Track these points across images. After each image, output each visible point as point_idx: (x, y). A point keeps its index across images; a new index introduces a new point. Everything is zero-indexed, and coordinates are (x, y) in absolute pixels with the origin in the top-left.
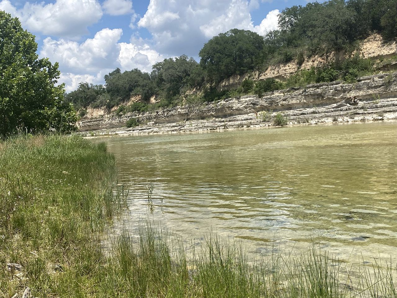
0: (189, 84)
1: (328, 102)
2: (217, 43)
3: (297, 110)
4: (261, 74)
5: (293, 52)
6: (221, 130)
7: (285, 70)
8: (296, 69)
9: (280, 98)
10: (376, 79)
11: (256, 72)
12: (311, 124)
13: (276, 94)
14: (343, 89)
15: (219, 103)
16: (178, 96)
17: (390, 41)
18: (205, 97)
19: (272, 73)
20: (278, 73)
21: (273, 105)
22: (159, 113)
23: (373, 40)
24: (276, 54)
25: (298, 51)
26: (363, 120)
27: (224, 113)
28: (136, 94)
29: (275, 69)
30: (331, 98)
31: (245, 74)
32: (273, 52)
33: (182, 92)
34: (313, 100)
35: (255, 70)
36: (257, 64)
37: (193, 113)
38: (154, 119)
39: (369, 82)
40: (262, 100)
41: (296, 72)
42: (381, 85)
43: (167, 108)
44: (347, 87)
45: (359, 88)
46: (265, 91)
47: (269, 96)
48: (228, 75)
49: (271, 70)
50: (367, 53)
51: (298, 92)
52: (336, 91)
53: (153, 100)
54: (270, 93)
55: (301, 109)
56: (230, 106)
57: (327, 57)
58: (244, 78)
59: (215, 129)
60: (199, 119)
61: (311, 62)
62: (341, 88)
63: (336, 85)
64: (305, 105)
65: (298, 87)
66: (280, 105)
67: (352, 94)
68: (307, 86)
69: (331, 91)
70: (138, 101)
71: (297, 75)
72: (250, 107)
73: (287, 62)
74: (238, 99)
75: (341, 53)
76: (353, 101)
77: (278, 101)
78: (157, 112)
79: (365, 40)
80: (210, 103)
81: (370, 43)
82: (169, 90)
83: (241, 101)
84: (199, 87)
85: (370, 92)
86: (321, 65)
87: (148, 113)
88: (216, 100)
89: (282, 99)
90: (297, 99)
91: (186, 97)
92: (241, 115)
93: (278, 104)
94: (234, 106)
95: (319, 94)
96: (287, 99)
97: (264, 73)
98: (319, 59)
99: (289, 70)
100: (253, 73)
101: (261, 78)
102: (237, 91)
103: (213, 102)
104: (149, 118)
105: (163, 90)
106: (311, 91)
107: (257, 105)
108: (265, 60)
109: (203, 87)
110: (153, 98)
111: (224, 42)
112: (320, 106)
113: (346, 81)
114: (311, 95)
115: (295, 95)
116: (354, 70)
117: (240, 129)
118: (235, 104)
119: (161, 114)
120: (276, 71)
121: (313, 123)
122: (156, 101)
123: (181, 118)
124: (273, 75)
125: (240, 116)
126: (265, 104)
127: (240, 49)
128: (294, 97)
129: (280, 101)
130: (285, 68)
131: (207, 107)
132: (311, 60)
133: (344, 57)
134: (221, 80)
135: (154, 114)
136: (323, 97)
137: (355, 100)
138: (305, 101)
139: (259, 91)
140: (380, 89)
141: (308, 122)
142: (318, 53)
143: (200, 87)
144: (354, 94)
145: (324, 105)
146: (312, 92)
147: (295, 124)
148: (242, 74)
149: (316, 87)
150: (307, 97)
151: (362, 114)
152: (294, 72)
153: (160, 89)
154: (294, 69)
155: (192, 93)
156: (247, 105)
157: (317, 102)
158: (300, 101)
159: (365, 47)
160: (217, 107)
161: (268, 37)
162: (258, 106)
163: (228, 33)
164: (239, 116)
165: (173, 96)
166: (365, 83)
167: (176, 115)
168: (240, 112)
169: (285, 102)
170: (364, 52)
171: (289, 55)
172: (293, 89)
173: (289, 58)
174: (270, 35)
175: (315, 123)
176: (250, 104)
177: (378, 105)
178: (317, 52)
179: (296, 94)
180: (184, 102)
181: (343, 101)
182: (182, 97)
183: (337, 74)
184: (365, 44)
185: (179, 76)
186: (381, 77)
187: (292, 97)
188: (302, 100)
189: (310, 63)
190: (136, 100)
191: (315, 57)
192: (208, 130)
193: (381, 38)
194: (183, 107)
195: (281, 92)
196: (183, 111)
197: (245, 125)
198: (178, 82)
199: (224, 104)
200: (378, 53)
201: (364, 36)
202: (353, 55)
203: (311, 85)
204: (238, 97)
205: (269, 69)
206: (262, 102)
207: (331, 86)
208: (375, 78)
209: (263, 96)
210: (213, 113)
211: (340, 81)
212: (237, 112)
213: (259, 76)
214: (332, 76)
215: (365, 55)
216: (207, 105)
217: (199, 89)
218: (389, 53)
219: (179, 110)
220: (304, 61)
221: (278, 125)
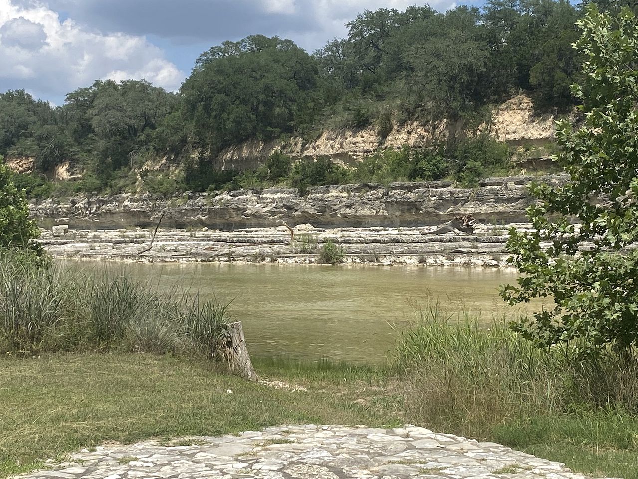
0: (151, 148)
1: (426, 219)
2: (220, 72)
3: (371, 228)
4: (307, 145)
5: (372, 109)
6: (222, 263)
7: (354, 144)
8: (375, 144)
9: (341, 202)
10: (511, 185)
11: (297, 139)
12: (382, 265)
13: (334, 192)
14: (453, 198)
15: (217, 198)
16: (126, 169)
17: (545, 112)
18: (187, 180)
19: (329, 145)
20: (341, 147)
21: (326, 214)
22: (77, 205)
23: (515, 107)
24: (339, 107)
25: (382, 107)
26: (467, 265)
27: (227, 219)
28: (22, 154)
29: (336, 138)
30: (432, 212)
31: (275, 141)
32: (335, 100)
33: (136, 163)
34: (400, 212)
35: (296, 133)
36: (301, 123)
37: (159, 212)
38: (65, 217)
39: (498, 190)
40: (305, 200)
41: (376, 149)
42: (519, 196)
43: (97, 195)
44: (461, 195)
45: (482, 200)
46: (313, 184)
47: (319, 195)
48: (239, 139)
49: (327, 139)
50: (503, 130)
51: (375, 194)
52: (441, 201)
53: (63, 171)
54: (322, 188)
55: (378, 228)
56: (240, 206)
57: (434, 128)
58: (272, 148)
59: (210, 261)
60: (172, 227)
61: (405, 133)
62: (449, 195)
63: (443, 189)
64: (386, 220)
65: (376, 184)
66: (339, 215)
67: (470, 209)
68: (392, 184)
69: (433, 199)
70: (25, 170)
71: (377, 157)
72: (281, 212)
73: (359, 127)
74: (258, 193)
75: (459, 124)
76: (465, 224)
77: (337, 206)
78: (74, 203)
79: (503, 105)
80: (197, 195)
81: (511, 112)
82: (105, 154)
83: (263, 198)
84: (175, 155)
85: (501, 208)
86: (422, 142)
87: (51, 200)
88: (211, 190)
89: (344, 203)
90: (371, 208)
91: (144, 174)
92: (262, 228)
93: (336, 213)
94: (249, 206)
95: (411, 202)
96: (353, 204)
97: (313, 143)
98: (419, 130)
99: (362, 145)
100: (292, 141)
101: (308, 154)
102: (256, 174)
103: (204, 194)
104: (53, 214)
105: (89, 151)
106: (397, 194)
107: (296, 210)
108: (316, 117)
109: (182, 157)
110: (65, 168)
111: (234, 70)
112: (412, 225)
113: (461, 181)
114: (396, 202)
115: (369, 199)
116: (475, 163)
117: (258, 264)
118: (251, 202)
119: (82, 208)
120: (337, 142)
121: (386, 264)
122: (71, 175)
123: (129, 220)
124: (331, 150)
125: (259, 229)
126: (312, 211)
127: (267, 88)
128: (367, 203)
129: (340, 208)
130: (354, 140)
131: (190, 202)
132: (406, 130)
133: (465, 133)
134: (224, 146)
135: (66, 206)
136: (418, 209)
137: (470, 222)
138: (385, 213)
139: (301, 183)
140: (517, 204)
141: (378, 261)
142: (417, 118)
143: (177, 155)
144: (473, 209)
145: (419, 223)
146: (398, 197)
147: (355, 262)
148: (269, 139)
149: (406, 188)
150: (390, 205)
151: (468, 253)
152: (371, 149)
153: (81, 148)
154: (371, 144)
155: (157, 167)
156: (276, 208)
157: (408, 217)
158: (377, 212)
159: (501, 119)
160: (214, 206)
161: (330, 53)
162: (296, 213)
163: (244, 44)
164: (257, 229)
165: (114, 170)
166: (492, 189)
167: (119, 212)
168: (259, 220)
169: (350, 211)
170: (499, 129)
171: (364, 114)
172: (366, 185)
173: (363, 120)
174: (334, 49)
175: (389, 263)
176: (282, 207)
177: (500, 237)
178: (416, 115)
179: (370, 197)
180: (138, 185)
181: (449, 222)
182: (136, 174)
183: (447, 167)
184: (501, 112)
185: (130, 126)
186: (521, 183)
187: (363, 203)
188: (381, 210)
189: (403, 136)
190: (21, 168)
191: (412, 124)
192: (196, 261)
193: (531, 105)
194: (136, 196)
195: (343, 190)
196: (135, 206)
197: (269, 256)
198: (125, 138)
199: (228, 200)
200: (522, 135)
201: (501, 97)
202: (480, 131)
203: (397, 183)
204: (259, 188)
205: (324, 136)
206: (306, 206)
207: (434, 189)
208: (509, 184)
209: (309, 192)
210: (203, 218)
211: (451, 181)
212: (254, 221)
213: (304, 148)
214: (438, 168)
215: (500, 135)
216: (190, 198)
217: (174, 160)
218: (541, 137)
219: (126, 203)
220: (391, 130)
221: (327, 261)
